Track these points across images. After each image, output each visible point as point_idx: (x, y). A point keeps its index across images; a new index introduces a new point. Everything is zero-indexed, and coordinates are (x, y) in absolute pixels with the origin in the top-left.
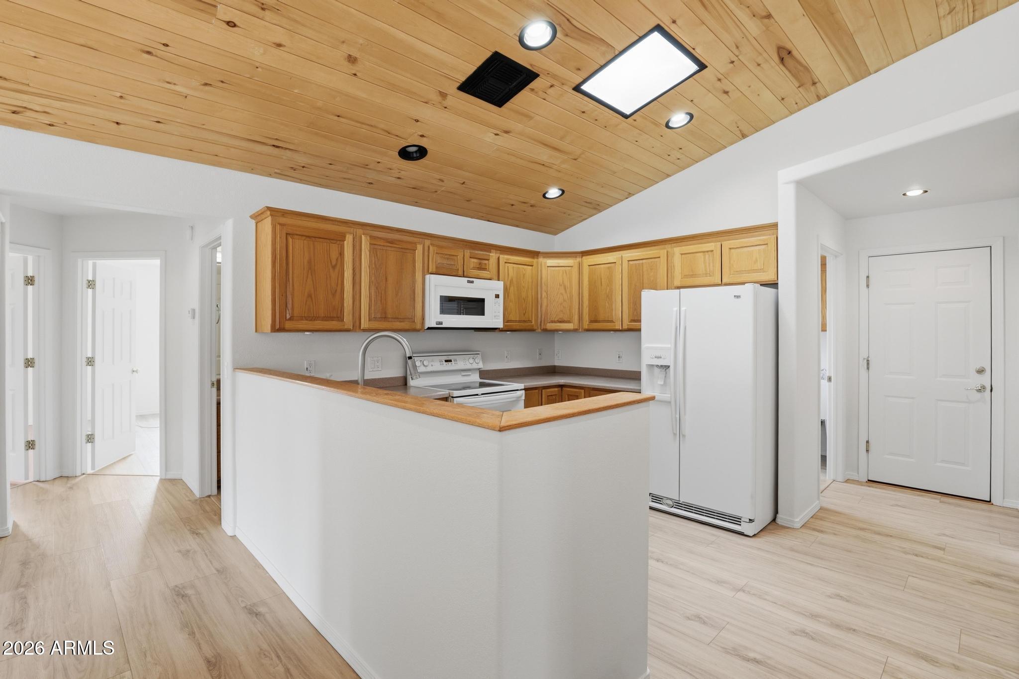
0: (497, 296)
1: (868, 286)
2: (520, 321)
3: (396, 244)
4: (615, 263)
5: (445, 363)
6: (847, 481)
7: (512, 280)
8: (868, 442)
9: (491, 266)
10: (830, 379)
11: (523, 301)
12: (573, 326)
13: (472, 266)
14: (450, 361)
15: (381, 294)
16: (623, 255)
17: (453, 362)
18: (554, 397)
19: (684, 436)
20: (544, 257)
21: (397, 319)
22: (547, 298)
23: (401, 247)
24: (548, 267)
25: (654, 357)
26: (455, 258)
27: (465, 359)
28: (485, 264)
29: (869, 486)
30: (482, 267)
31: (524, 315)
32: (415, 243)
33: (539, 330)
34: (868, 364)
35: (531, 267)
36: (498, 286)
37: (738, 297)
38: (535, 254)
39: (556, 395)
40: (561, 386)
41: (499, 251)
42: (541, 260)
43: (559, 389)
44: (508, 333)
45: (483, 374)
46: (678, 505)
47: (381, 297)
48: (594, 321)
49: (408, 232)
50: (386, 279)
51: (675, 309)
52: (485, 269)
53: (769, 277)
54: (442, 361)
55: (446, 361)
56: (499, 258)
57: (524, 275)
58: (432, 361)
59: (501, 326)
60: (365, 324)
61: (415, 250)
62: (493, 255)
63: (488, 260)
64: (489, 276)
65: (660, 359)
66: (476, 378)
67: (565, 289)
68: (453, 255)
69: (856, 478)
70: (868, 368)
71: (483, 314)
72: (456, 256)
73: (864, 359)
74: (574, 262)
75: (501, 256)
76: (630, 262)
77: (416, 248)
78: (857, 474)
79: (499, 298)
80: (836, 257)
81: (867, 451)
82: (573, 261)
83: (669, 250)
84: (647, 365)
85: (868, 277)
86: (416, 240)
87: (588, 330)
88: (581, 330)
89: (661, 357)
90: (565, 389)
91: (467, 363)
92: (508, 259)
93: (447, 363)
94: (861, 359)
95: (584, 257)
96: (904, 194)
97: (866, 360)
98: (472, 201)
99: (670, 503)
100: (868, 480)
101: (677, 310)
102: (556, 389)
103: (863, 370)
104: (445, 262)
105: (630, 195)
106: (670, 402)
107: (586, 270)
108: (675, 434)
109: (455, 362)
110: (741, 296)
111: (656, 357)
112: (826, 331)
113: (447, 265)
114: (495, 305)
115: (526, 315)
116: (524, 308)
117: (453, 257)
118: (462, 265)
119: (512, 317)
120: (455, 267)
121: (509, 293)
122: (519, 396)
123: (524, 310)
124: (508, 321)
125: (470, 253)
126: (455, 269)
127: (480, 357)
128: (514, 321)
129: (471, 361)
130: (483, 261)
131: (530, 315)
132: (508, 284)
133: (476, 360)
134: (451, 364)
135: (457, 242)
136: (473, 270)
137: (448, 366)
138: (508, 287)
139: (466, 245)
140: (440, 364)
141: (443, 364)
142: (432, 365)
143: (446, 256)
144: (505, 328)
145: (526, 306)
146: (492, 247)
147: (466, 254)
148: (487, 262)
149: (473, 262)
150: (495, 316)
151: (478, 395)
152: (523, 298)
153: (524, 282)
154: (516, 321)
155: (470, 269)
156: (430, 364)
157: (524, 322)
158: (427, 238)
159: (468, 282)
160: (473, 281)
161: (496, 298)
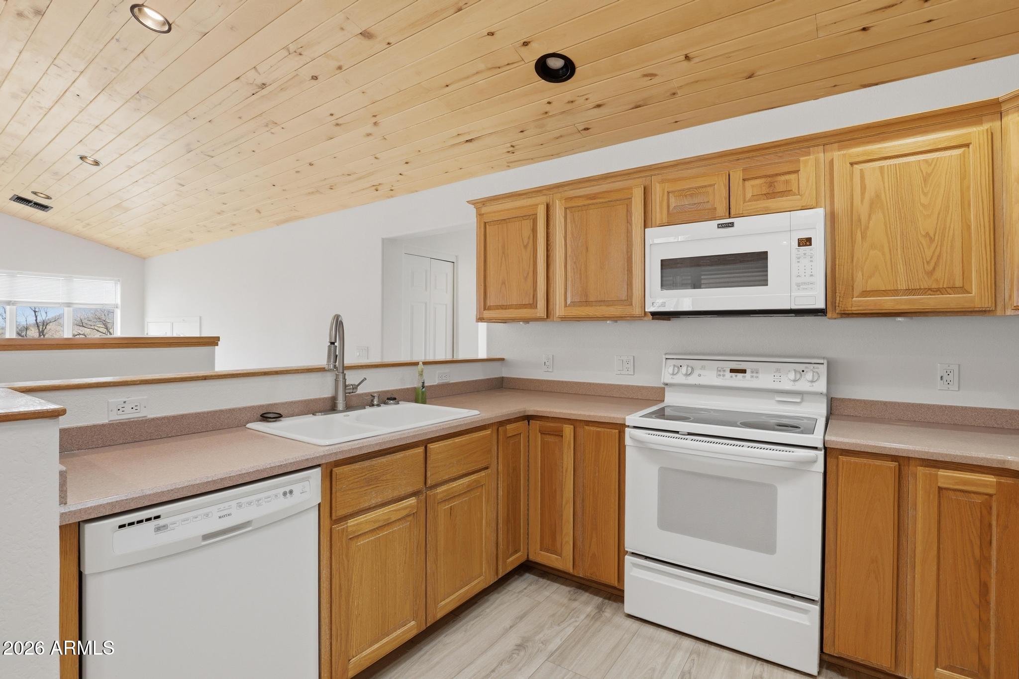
0: (806, 242)
2: (909, 291)
3: (601, 198)
5: (728, 374)
7: (876, 200)
9: (804, 183)
11: (925, 242)
13: (749, 195)
14: (744, 371)
15: (580, 270)
17: (748, 375)
18: (978, 499)
21: (601, 302)
23: (607, 200)
26: (710, 190)
27: (779, 371)
28: (787, 182)
30: (776, 191)
31: (930, 273)
32: (630, 188)
33: (1008, 311)
36: (809, 221)
39: (990, 496)
41: (836, 145)
43: (1010, 481)
44: (899, 319)
45: (835, 405)
47: (580, 274)
49: (621, 175)
50: (587, 249)
52: (785, 191)
54: (724, 371)
55: (732, 371)
56: (832, 160)
57: (927, 177)
58: (703, 368)
59: (820, 304)
60: (559, 309)
61: (631, 198)
62: (812, 160)
63: (797, 171)
64: (798, 204)
68: (705, 186)
71: (764, 282)
72: (710, 186)
75: (839, 154)
77: (632, 194)
86: (633, 182)
91: (784, 378)
92: (864, 154)
93: (733, 374)
102: (991, 479)
104: (686, 201)
109: (755, 375)
113: (692, 207)
114: (798, 262)
115: (938, 274)
116: (928, 259)
117: (704, 190)
118: (725, 199)
119: (875, 283)
120: (709, 206)
121: (867, 228)
122: (814, 461)
123: (928, 263)
124: (865, 293)
125: (743, 172)
126: (709, 209)
127: (823, 370)
128: (885, 293)
129: (792, 376)
130: (780, 177)
131: (958, 271)
132: (862, 209)
133: (809, 376)
134: (745, 377)
135: (716, 161)
136: (749, 201)
137: (738, 380)
138: (864, 218)
139: (738, 160)
140: (720, 375)
141: (724, 376)
142: (700, 375)
143: (686, 192)
144: (853, 309)
145: (937, 253)
146: (812, 143)
147: (737, 176)
148: (792, 177)
149: (753, 187)
150: (798, 285)
151: (677, 432)
152: (924, 234)
153: (925, 194)
154: (895, 292)
155: (745, 201)
156: (696, 372)
157: (929, 292)
158: (652, 173)
159: (721, 226)
160: (731, 225)
161: (803, 246)
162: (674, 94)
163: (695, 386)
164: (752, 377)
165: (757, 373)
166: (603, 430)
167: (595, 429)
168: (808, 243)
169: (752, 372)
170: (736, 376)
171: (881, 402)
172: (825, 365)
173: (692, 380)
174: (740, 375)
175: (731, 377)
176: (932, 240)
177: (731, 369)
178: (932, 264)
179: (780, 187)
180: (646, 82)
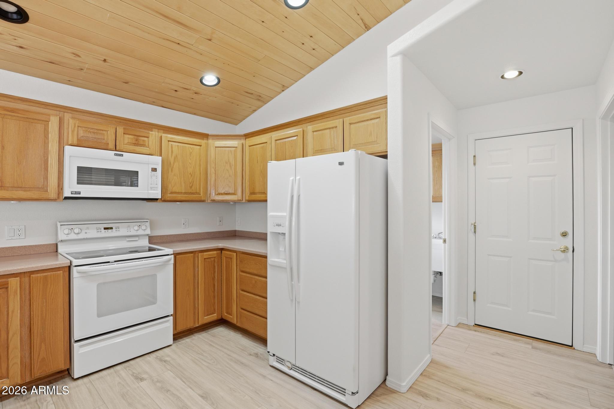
0: (154, 170)
1: (475, 164)
2: (185, 193)
3: (19, 114)
4: (267, 142)
5: (103, 231)
6: (459, 325)
7: (176, 157)
8: (475, 293)
9: (150, 143)
10: (445, 241)
11: (190, 176)
12: (237, 197)
13: (126, 141)
14: (111, 228)
16: (272, 136)
17: (114, 230)
18: (212, 259)
19: (299, 302)
20: (213, 139)
22: (215, 174)
23: (27, 117)
24: (216, 147)
25: (275, 225)
26: (104, 132)
27: (129, 226)
28: (144, 141)
29: (475, 331)
30: (140, 143)
31: (191, 187)
32: (49, 115)
33: (209, 201)
34: (475, 228)
35: (198, 147)
36: (157, 161)
37: (341, 164)
38: (205, 136)
39: (215, 257)
40: (222, 250)
41: (162, 131)
42: (210, 141)
43: (219, 252)
44: (178, 203)
45: (152, 239)
46: (294, 367)
48: (252, 193)
51: (292, 178)
52: (143, 145)
53: (379, 149)
54: (100, 229)
55: (105, 229)
56: (161, 137)
57: (191, 153)
58: (88, 228)
59: (159, 197)
61: (49, 122)
62: (154, 135)
63: (148, 137)
64: (148, 152)
65: (280, 227)
66: (145, 243)
67: (231, 167)
68: (102, 130)
69: (466, 322)
70: (475, 232)
71: (137, 186)
73: (472, 224)
74: (238, 144)
75: (164, 135)
76: (277, 141)
77: (51, 119)
78: (466, 319)
79: (156, 171)
80: (450, 139)
81: (474, 300)
82: (237, 142)
83: (305, 129)
84: (270, 232)
85: (474, 156)
86: (51, 112)
87: (249, 201)
88: (244, 201)
89: (280, 225)
90: (223, 252)
91: (132, 230)
92: (172, 138)
93: (106, 230)
94: (470, 224)
95: (247, 140)
96: (503, 77)
97: (473, 225)
98: (129, 83)
99: (290, 365)
100: (475, 324)
101: (293, 180)
102: (215, 252)
103: (471, 235)
104: (90, 135)
105: (284, 88)
106: (285, 268)
107: (247, 149)
108: (292, 300)
109: (118, 229)
110: (345, 163)
111: (277, 225)
112: (442, 202)
113: (94, 139)
114: (151, 178)
115: (193, 188)
116: (191, 182)
117: (101, 132)
118: (114, 140)
119: (176, 189)
120: (104, 141)
121: (173, 167)
122: (170, 260)
123: (191, 183)
124: (172, 193)
125: (124, 130)
126: (105, 143)
127: (148, 224)
128: (178, 193)
129: (136, 228)
130: (140, 138)
131: (198, 188)
132: (172, 160)
133: (143, 227)
134: (113, 231)
135: (108, 118)
136: (126, 144)
137: (109, 233)
138: (172, 163)
139: (120, 122)
140: (98, 232)
141: (101, 231)
142: (86, 233)
143: (91, 130)
144: (168, 199)
145: (193, 180)
146: (154, 127)
147: (120, 130)
148: (146, 139)
149: (128, 138)
150: (151, 188)
151: (109, 262)
152: (190, 173)
153: (190, 159)
154: (181, 193)
155: (124, 144)
156: (84, 232)
157: (191, 194)
158: (66, 111)
159: (116, 155)
160: (122, 155)
161: (153, 171)
162: (82, 69)
163: (84, 239)
164: (116, 230)
165: (118, 228)
166: (49, 273)
167: (42, 275)
168: (155, 170)
169: (116, 228)
170: (108, 231)
171: (166, 235)
172: (149, 222)
173: (81, 236)
174: (110, 230)
175: (105, 232)
176: (192, 176)
177: (104, 228)
178: (192, 184)
179: (141, 143)
180: (72, 56)
